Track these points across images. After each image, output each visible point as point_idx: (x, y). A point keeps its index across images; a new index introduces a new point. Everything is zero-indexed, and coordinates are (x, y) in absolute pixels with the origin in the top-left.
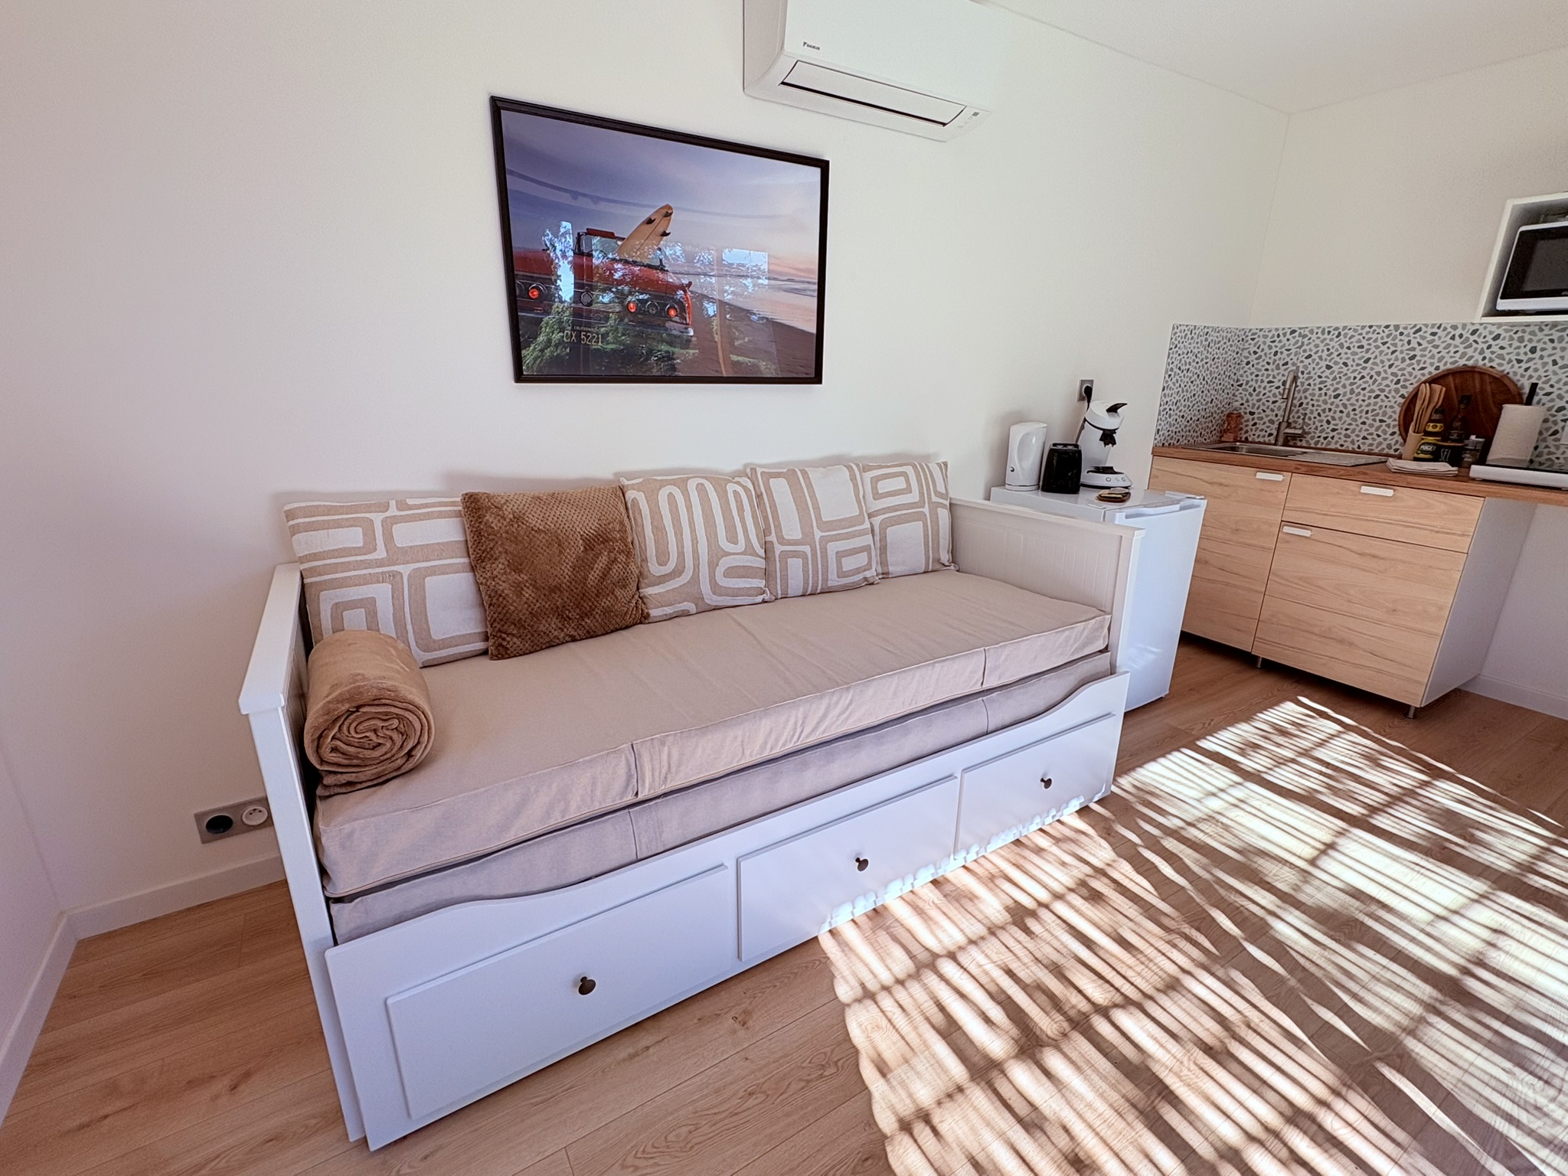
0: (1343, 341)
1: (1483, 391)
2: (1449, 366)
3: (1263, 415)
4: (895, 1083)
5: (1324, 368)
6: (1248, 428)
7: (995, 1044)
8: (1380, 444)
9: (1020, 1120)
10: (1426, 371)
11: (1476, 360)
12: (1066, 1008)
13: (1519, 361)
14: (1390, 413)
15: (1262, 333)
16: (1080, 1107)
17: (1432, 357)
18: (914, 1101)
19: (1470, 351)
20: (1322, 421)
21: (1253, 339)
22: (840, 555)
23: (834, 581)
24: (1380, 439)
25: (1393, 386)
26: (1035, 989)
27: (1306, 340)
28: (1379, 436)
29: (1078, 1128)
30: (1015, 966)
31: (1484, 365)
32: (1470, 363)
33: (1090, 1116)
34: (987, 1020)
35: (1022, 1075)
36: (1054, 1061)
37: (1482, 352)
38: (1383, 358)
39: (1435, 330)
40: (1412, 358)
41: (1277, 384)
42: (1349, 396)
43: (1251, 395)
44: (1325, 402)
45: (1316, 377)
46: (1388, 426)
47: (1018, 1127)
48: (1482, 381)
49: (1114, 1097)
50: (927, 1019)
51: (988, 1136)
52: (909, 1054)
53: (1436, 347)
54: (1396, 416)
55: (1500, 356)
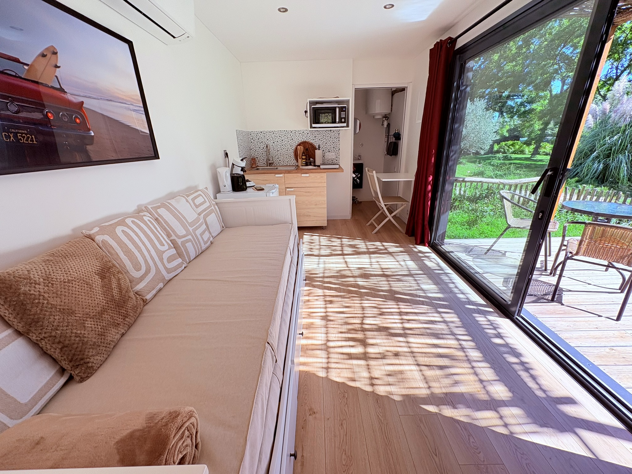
0: (275, 135)
1: (309, 147)
2: (300, 141)
3: (260, 158)
4: (359, 379)
5: (273, 143)
6: (258, 162)
7: (359, 350)
8: (291, 163)
9: (381, 358)
10: (296, 143)
11: (305, 140)
12: (358, 329)
13: (313, 140)
14: (291, 155)
15: (252, 133)
16: (383, 345)
17: (296, 139)
18: (366, 378)
19: (303, 137)
20: (276, 158)
21: (251, 135)
22: (201, 235)
23: (204, 247)
25: (290, 147)
26: (349, 331)
27: (265, 135)
28: (291, 161)
29: (388, 349)
30: (340, 330)
31: (307, 141)
32: (304, 140)
33: (386, 344)
34: (352, 346)
35: (370, 350)
36: (371, 341)
37: (306, 138)
38: (285, 139)
39: (295, 132)
40: (292, 139)
41: (261, 148)
42: (281, 150)
43: (255, 152)
44: (276, 153)
45: (271, 146)
46: (292, 158)
47: (383, 360)
48: (308, 145)
49: (384, 337)
50: (344, 359)
51: (383, 368)
52: (352, 370)
53: (296, 136)
54: (293, 155)
55: (310, 138)
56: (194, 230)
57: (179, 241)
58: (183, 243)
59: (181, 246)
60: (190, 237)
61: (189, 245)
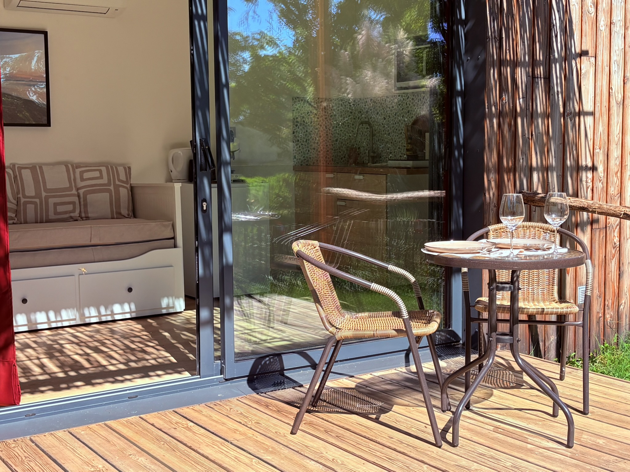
5: (383, 119)
15: (361, 101)
17: (414, 111)
21: (359, 104)
22: (56, 205)
23: (52, 216)
27: (376, 104)
40: (408, 112)
42: (393, 134)
45: (381, 124)
56: (47, 198)
57: (23, 200)
58: (26, 203)
59: (22, 205)
60: (37, 200)
61: (30, 208)
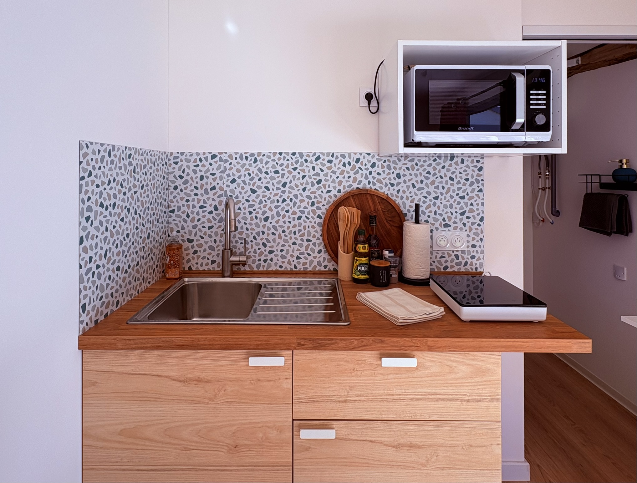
0: (260, 166)
1: (376, 210)
2: (348, 190)
3: (202, 241)
5: (249, 193)
6: (190, 257)
8: (311, 262)
10: (331, 194)
11: (364, 184)
13: (392, 185)
14: (313, 233)
15: (183, 157)
19: (358, 176)
20: (258, 244)
21: (176, 163)
24: (310, 258)
25: (310, 208)
27: (227, 165)
28: (309, 255)
31: (371, 187)
32: (361, 186)
37: (366, 178)
38: (296, 182)
39: (330, 158)
41: (209, 209)
42: (276, 218)
43: (185, 221)
44: (257, 225)
45: (244, 201)
46: (314, 244)
48: (374, 202)
53: (334, 172)
54: (318, 235)
55: (379, 181)
